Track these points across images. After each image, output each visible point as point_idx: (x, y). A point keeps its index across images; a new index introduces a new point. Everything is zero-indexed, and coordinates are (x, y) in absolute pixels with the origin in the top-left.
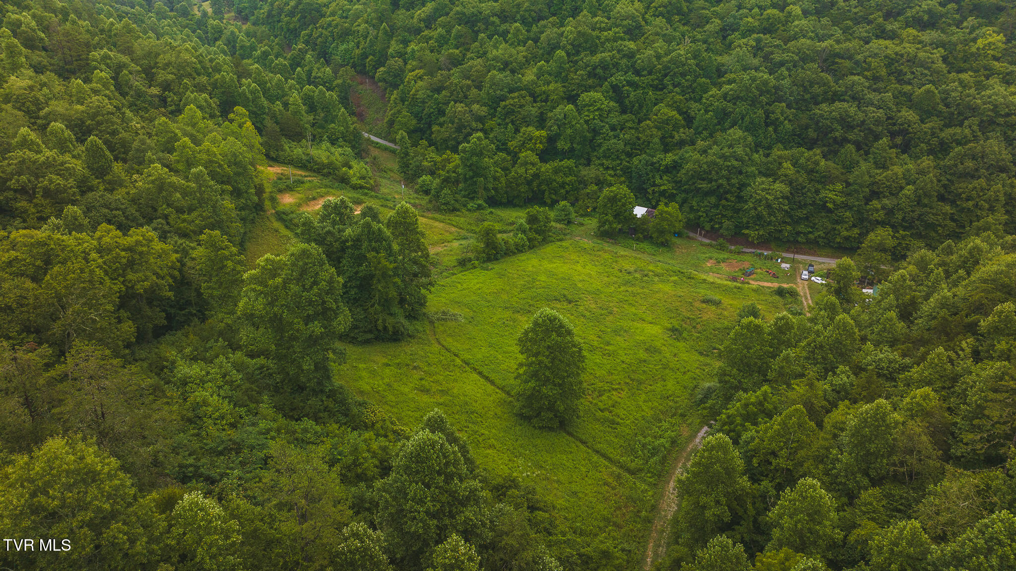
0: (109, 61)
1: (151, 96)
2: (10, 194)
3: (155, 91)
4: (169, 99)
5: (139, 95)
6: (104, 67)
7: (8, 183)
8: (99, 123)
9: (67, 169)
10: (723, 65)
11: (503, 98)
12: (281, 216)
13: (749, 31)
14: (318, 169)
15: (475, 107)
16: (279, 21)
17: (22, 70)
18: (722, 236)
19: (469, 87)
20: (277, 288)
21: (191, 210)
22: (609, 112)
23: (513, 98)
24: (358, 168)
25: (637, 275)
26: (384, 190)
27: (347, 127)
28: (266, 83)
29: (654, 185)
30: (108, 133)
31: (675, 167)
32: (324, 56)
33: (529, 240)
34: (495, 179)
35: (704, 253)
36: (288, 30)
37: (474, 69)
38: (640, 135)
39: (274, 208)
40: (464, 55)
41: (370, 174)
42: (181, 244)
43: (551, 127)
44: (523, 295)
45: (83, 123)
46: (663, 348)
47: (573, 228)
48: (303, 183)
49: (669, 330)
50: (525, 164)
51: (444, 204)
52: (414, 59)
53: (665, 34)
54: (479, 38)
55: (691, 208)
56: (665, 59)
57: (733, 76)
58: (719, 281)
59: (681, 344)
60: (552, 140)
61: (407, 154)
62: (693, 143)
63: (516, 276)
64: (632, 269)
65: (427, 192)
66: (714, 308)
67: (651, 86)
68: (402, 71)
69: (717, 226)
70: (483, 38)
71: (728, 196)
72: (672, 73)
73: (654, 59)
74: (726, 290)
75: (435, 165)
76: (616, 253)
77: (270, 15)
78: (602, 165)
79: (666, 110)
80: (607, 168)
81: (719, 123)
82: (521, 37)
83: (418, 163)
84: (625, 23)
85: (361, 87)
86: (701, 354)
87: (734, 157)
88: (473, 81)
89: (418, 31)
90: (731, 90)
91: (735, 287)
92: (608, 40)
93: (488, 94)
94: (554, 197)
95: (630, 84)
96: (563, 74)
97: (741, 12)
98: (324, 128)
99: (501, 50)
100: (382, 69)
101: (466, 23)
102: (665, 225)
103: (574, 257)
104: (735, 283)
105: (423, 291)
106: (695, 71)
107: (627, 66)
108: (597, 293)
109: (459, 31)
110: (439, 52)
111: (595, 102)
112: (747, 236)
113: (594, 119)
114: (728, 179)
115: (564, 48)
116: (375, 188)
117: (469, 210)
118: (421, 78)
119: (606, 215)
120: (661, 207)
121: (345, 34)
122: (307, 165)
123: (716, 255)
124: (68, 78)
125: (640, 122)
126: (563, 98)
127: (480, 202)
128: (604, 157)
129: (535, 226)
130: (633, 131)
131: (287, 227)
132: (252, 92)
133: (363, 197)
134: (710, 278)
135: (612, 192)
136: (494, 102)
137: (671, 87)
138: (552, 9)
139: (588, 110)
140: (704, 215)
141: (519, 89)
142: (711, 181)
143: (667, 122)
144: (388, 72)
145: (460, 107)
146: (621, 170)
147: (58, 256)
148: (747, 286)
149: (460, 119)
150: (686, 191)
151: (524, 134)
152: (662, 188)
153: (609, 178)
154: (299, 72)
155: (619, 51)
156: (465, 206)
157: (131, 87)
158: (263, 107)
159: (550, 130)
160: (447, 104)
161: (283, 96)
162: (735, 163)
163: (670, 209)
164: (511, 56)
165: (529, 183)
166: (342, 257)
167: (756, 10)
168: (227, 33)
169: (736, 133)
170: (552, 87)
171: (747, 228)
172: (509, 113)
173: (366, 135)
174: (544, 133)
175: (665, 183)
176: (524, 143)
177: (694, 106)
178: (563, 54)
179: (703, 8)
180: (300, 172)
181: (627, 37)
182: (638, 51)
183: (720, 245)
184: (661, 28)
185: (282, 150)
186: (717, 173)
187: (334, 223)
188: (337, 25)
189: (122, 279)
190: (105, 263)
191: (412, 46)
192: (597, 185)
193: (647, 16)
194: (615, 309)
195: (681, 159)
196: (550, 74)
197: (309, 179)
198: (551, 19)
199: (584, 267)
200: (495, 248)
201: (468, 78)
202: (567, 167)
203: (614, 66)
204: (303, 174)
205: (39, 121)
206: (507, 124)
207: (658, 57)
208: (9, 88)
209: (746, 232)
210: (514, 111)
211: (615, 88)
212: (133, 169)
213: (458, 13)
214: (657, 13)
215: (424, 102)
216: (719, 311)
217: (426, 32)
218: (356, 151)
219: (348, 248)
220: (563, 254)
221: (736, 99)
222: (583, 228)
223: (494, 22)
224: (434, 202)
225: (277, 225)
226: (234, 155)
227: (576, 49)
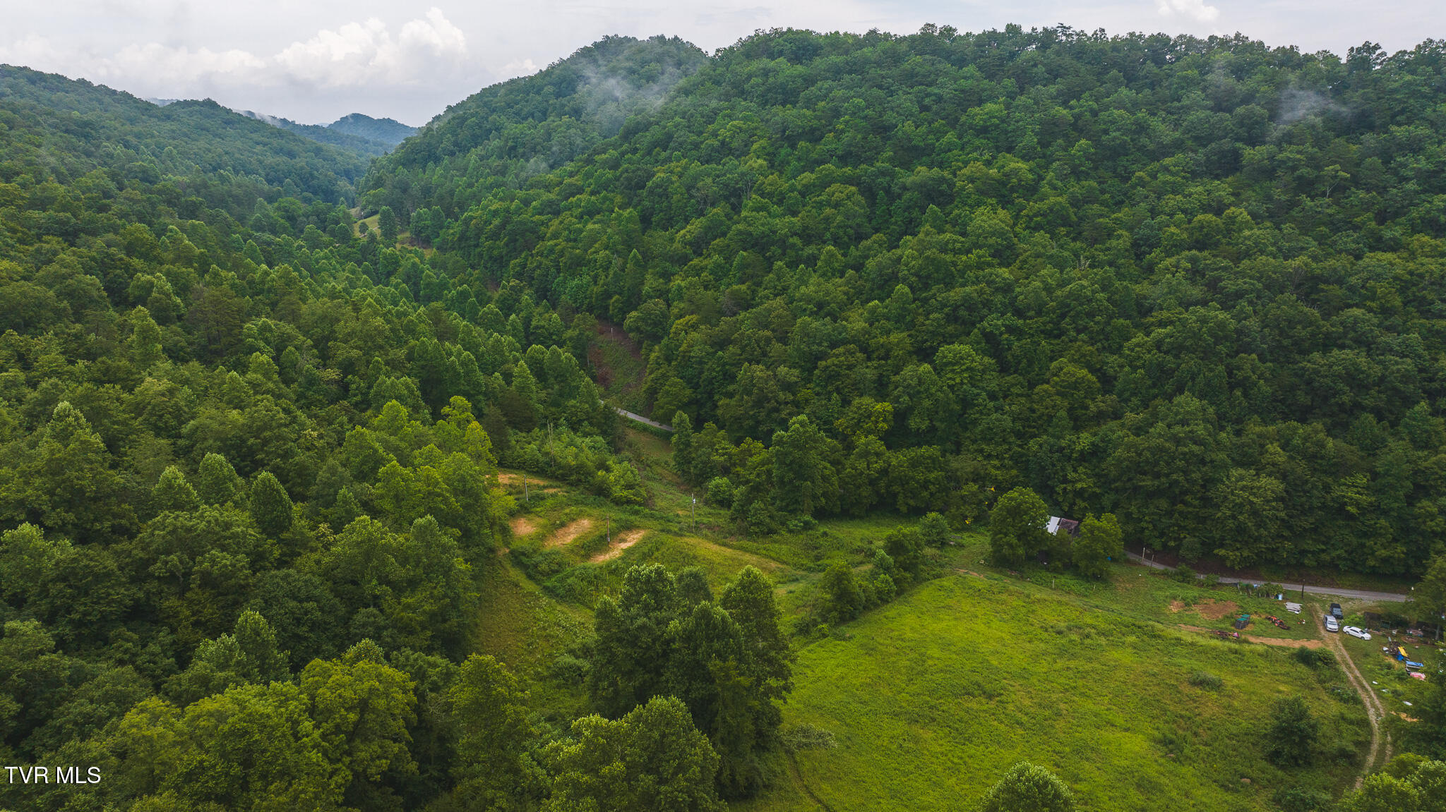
0: (268, 335)
1: (328, 383)
2: (152, 586)
3: (332, 374)
4: (353, 387)
5: (312, 382)
6: (262, 344)
7: (151, 568)
8: (266, 442)
9: (235, 536)
10: (1145, 298)
11: (822, 356)
12: (520, 558)
13: (1175, 246)
14: (563, 475)
15: (782, 370)
16: (477, 246)
17: (158, 363)
18: (1184, 560)
19: (768, 341)
20: (614, 778)
21: (413, 584)
22: (984, 372)
23: (837, 356)
24: (618, 472)
25: (1074, 637)
26: (660, 503)
27: (594, 403)
28: (478, 345)
29: (1065, 481)
30: (279, 456)
31: (1095, 454)
32: (546, 295)
33: (896, 581)
34: (825, 479)
35: (1160, 589)
36: (491, 258)
37: (774, 314)
38: (1035, 406)
39: (507, 544)
40: (754, 292)
41: (639, 479)
42: (416, 660)
43: (899, 397)
44: (912, 689)
45: (244, 441)
46: (1164, 780)
47: (951, 553)
48: (543, 499)
49: (1160, 742)
50: (865, 454)
51: (754, 524)
52: (681, 299)
53: (1052, 256)
54: (775, 267)
55: (1128, 516)
56: (1059, 293)
57: (1165, 314)
58: (1202, 641)
59: (1186, 770)
60: (900, 416)
61: (688, 445)
62: (1117, 416)
63: (892, 650)
64: (1062, 625)
65: (725, 503)
66: (1214, 695)
67: (1042, 332)
68: (665, 316)
69: (1172, 544)
70: (781, 268)
71: (1188, 498)
72: (1072, 313)
73: (1044, 293)
74: (1216, 657)
75: (730, 458)
76: (1028, 596)
77: (463, 237)
78: (981, 451)
79: (1071, 368)
80: (989, 457)
81: (1154, 385)
82: (836, 265)
83: (704, 458)
84: (991, 241)
85: (600, 338)
86: (1226, 789)
87: (1191, 439)
88: (773, 331)
89: (684, 260)
90: (1168, 335)
91: (1230, 650)
92: (968, 267)
93: (798, 349)
94: (912, 502)
95: (1011, 329)
96: (908, 318)
97: (1158, 219)
98: (558, 405)
99: (813, 287)
100: (634, 314)
101: (753, 246)
102: (1099, 548)
103: (966, 606)
104: (1227, 643)
105: (775, 702)
106: (1107, 308)
107: (1003, 304)
108: (1024, 675)
109: (744, 258)
110: (717, 289)
111: (962, 358)
112: (1223, 559)
113: (962, 383)
114: (1186, 472)
115: (904, 280)
116: (647, 502)
117: (791, 531)
118: (694, 327)
119: (1006, 535)
120: (1090, 520)
121: (577, 265)
122: (547, 469)
123: (1179, 592)
124: (211, 362)
125: (1032, 385)
126: (910, 353)
127: (807, 518)
128: (983, 439)
129: (901, 558)
130: (1023, 400)
131: (530, 577)
132: (463, 364)
133: (633, 518)
134: (1186, 634)
135: (1011, 499)
136: (809, 362)
137: (1073, 333)
138: (874, 222)
139: (953, 371)
140: (1151, 526)
141: (844, 342)
142: (1157, 476)
143: (1075, 385)
144: (643, 320)
145: (759, 370)
146: (1011, 458)
148: (1246, 647)
149: (761, 390)
150: (1117, 491)
151: (859, 408)
152: (1079, 486)
153: (994, 472)
154: (514, 321)
155: (989, 283)
156: (783, 524)
157: (300, 373)
158: (479, 385)
159: (897, 402)
160: (738, 364)
161: (503, 363)
162: (1195, 448)
163: (1104, 524)
164: (827, 294)
165: (872, 482)
166: (663, 667)
167: (1180, 216)
168: (405, 264)
169: (1188, 402)
170: (894, 338)
171: (1222, 546)
172: (832, 377)
173: (623, 413)
174: (887, 406)
175: (1082, 480)
176: (859, 421)
177: (1113, 359)
178: (907, 289)
179: (1101, 216)
180: (536, 481)
181: (996, 261)
182: (1017, 281)
183: (1182, 574)
184: (1044, 247)
185: (509, 448)
186: (1168, 464)
187: (647, 608)
188: (562, 251)
190: (324, 736)
191: (678, 281)
192: (974, 481)
193: (1017, 229)
194: (1062, 706)
195: (1103, 441)
196: (888, 319)
197: (552, 491)
198: (874, 237)
199: (988, 624)
200: (851, 602)
201: (766, 327)
202: (930, 457)
203: (984, 305)
204: (542, 483)
205: (181, 442)
206: (830, 393)
207: (1048, 289)
208: (141, 393)
209: (1222, 552)
210: (839, 374)
211: (989, 337)
212: (318, 514)
213: (740, 233)
214: (1032, 224)
215: (701, 363)
216: (1225, 701)
217: (695, 261)
218: (609, 439)
219: (673, 651)
220: (948, 601)
221: (1177, 350)
222: (964, 552)
223: (794, 245)
224: (739, 521)
225: (515, 574)
226: (463, 480)
227: (923, 281)
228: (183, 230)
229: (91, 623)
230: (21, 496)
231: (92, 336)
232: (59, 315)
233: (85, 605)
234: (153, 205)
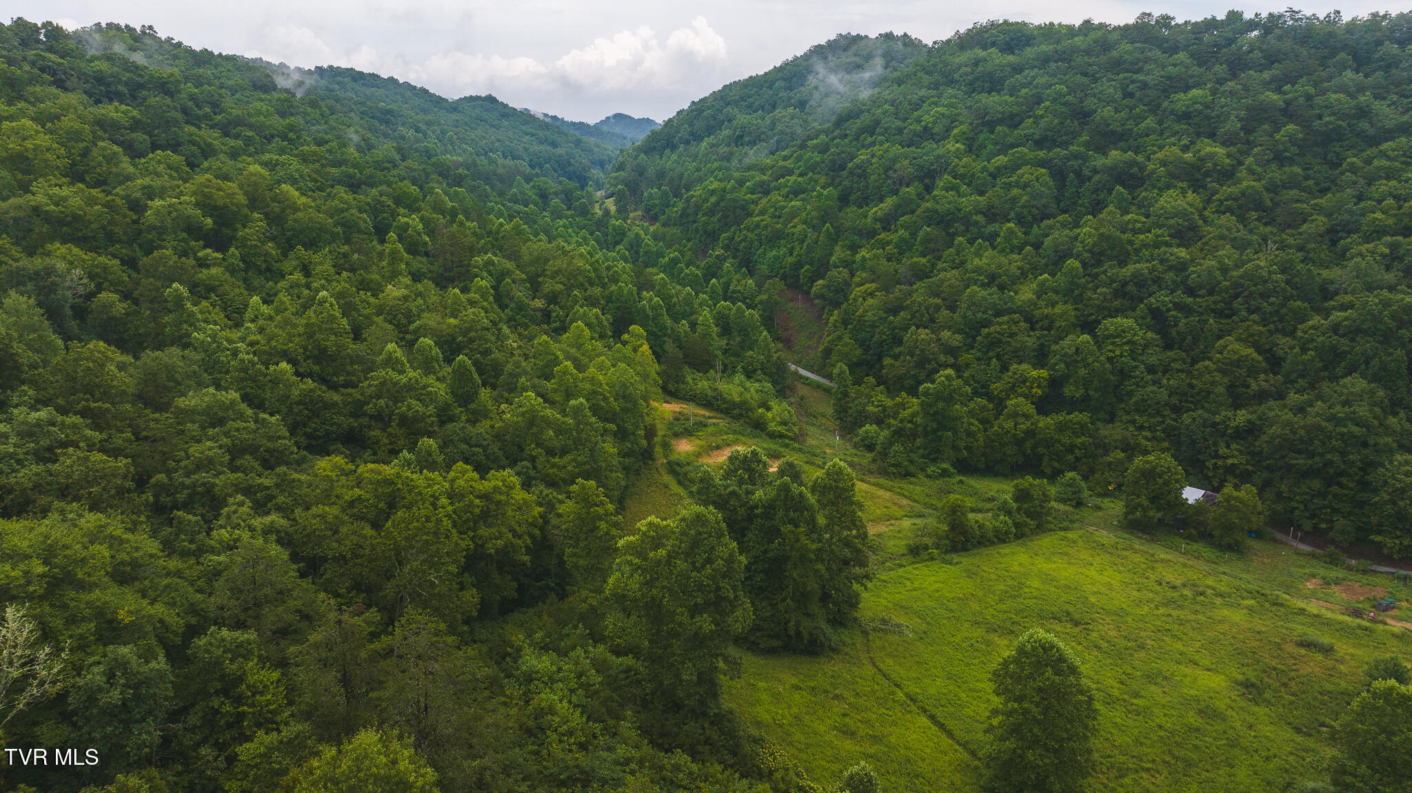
0: (491, 268)
1: (534, 310)
2: (364, 421)
3: (539, 303)
4: (554, 314)
5: (521, 307)
6: (485, 274)
7: (365, 408)
8: (471, 341)
9: (430, 393)
10: (1332, 282)
11: (986, 324)
12: (674, 468)
13: (1378, 232)
14: (726, 409)
15: (946, 334)
16: (694, 222)
17: (400, 277)
18: (1333, 542)
19: (938, 307)
20: (658, 563)
21: (564, 452)
22: (1146, 346)
23: (1000, 324)
24: (778, 410)
25: (1187, 592)
26: (811, 441)
27: (770, 356)
28: (672, 297)
29: (1217, 456)
30: (480, 353)
31: (1252, 430)
32: (747, 265)
33: (1016, 525)
34: (969, 434)
35: (1300, 566)
36: (705, 232)
37: (946, 284)
38: (1194, 381)
39: (666, 456)
40: (933, 265)
41: (795, 419)
42: (547, 495)
43: (1056, 364)
44: (1001, 607)
45: (454, 339)
46: (1229, 712)
47: (1085, 512)
48: (705, 426)
49: (1241, 684)
50: (1015, 415)
51: (893, 465)
52: (863, 268)
53: (1235, 238)
54: (956, 242)
55: (1279, 495)
56: (1235, 273)
57: (1348, 298)
58: (1329, 615)
59: (1261, 710)
60: (1055, 383)
61: (846, 395)
62: (1281, 396)
63: (993, 577)
64: (1178, 583)
65: (870, 448)
66: (1320, 657)
67: (1212, 311)
68: (847, 284)
69: (1323, 526)
70: (961, 243)
71: (1344, 480)
72: (1246, 293)
73: (1218, 272)
74: (1343, 630)
75: (884, 410)
76: (1153, 555)
77: (684, 214)
78: (1134, 422)
79: (1236, 346)
80: (1141, 428)
81: (1326, 368)
82: (1015, 241)
83: (859, 408)
84: (1172, 222)
85: (791, 304)
86: (1298, 730)
87: (1352, 420)
88: (944, 299)
89: (872, 234)
90: (1346, 319)
91: (1360, 627)
92: (1145, 245)
93: (965, 317)
94: (1056, 465)
95: (1178, 307)
96: (1077, 292)
97: (1362, 205)
98: (738, 356)
99: (986, 259)
100: (821, 282)
101: (938, 223)
102: (1234, 516)
103: (1085, 555)
104: (1358, 621)
105: (855, 586)
106: (1284, 290)
107: (1174, 282)
108: (1120, 613)
109: (927, 233)
110: (899, 261)
111: (1124, 331)
112: (1379, 546)
113: (1122, 355)
114: (1343, 454)
115: (1077, 257)
116: (799, 438)
117: (929, 476)
118: (872, 294)
119: (1138, 496)
120: (1228, 490)
121: (776, 238)
122: (713, 403)
123: (1322, 572)
124: (445, 287)
125: (1194, 362)
126: (1074, 326)
127: (945, 466)
128: (1137, 410)
129: (1026, 506)
130: (1183, 376)
131: (680, 483)
132: (653, 308)
133: (782, 450)
134: (1313, 608)
135: (1147, 462)
136: (972, 329)
137: (1244, 313)
138: (1062, 204)
139: (1113, 343)
140: (1302, 507)
141: (1010, 311)
142: (1312, 455)
143: (1238, 363)
144: (828, 287)
145: (924, 334)
146: (1164, 431)
147: (404, 498)
148: (1381, 627)
149: (923, 351)
150: (1268, 468)
151: (1015, 373)
152: (1230, 461)
153: (1143, 442)
154: (713, 284)
155: (1162, 262)
156: (923, 470)
157: (511, 299)
158: (665, 328)
159: (1054, 370)
160: (906, 329)
161: (691, 314)
162: (1355, 429)
163: (1242, 494)
164: (1000, 267)
165: (1019, 443)
166: (747, 529)
167: (1390, 201)
168: (631, 235)
169: (1356, 384)
170: (1058, 309)
171: (1380, 533)
172: (994, 343)
173: (793, 367)
174: (1044, 373)
175: (1234, 455)
176: (1014, 386)
177: (1283, 341)
178: (1077, 264)
179: (1298, 201)
180: (703, 412)
181: (1174, 241)
182: (1193, 261)
183: (1330, 556)
184: (1229, 229)
185: (684, 383)
186: (1324, 443)
187: (741, 482)
188: (766, 227)
189: (471, 534)
190: (454, 512)
191: (863, 253)
192: (1123, 451)
193: (1206, 213)
194: (1148, 641)
195: (1260, 418)
196: (1056, 292)
197: (714, 421)
198: (1060, 218)
199: (1101, 572)
200: (964, 533)
201: (938, 296)
202: (1078, 423)
203: (1154, 282)
204: (708, 414)
205: (408, 337)
206: (991, 358)
207: (1224, 270)
208: (384, 297)
209: (1379, 538)
210: (1000, 341)
211: (1156, 313)
212: (502, 397)
213: (927, 210)
214: (1222, 208)
215: (873, 326)
216: (1330, 663)
217: (883, 236)
218: (778, 388)
219: (756, 516)
220: (1069, 550)
221: (1354, 332)
222: (1100, 514)
223: (977, 222)
224: (878, 462)
225: (668, 479)
226: (624, 386)
227: (1097, 257)
228: (446, 194)
229: (320, 438)
230: (285, 348)
231: (356, 256)
232: (334, 237)
233: (316, 423)
234: (427, 175)
